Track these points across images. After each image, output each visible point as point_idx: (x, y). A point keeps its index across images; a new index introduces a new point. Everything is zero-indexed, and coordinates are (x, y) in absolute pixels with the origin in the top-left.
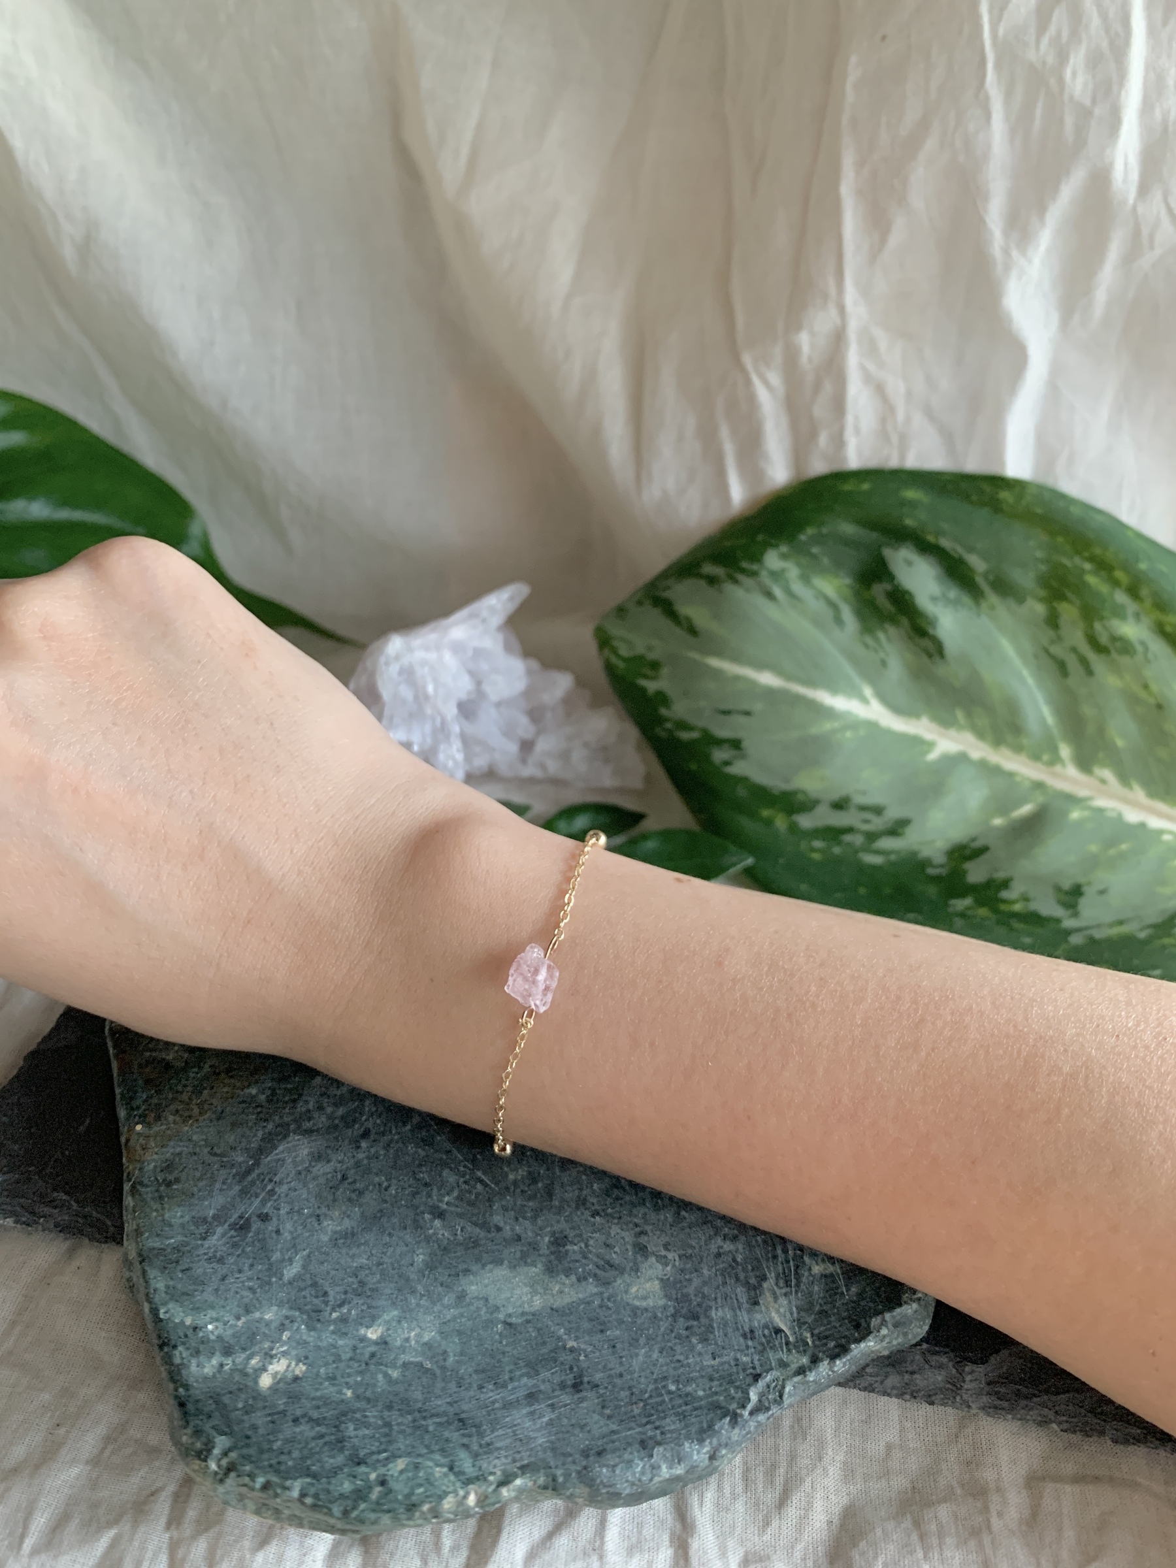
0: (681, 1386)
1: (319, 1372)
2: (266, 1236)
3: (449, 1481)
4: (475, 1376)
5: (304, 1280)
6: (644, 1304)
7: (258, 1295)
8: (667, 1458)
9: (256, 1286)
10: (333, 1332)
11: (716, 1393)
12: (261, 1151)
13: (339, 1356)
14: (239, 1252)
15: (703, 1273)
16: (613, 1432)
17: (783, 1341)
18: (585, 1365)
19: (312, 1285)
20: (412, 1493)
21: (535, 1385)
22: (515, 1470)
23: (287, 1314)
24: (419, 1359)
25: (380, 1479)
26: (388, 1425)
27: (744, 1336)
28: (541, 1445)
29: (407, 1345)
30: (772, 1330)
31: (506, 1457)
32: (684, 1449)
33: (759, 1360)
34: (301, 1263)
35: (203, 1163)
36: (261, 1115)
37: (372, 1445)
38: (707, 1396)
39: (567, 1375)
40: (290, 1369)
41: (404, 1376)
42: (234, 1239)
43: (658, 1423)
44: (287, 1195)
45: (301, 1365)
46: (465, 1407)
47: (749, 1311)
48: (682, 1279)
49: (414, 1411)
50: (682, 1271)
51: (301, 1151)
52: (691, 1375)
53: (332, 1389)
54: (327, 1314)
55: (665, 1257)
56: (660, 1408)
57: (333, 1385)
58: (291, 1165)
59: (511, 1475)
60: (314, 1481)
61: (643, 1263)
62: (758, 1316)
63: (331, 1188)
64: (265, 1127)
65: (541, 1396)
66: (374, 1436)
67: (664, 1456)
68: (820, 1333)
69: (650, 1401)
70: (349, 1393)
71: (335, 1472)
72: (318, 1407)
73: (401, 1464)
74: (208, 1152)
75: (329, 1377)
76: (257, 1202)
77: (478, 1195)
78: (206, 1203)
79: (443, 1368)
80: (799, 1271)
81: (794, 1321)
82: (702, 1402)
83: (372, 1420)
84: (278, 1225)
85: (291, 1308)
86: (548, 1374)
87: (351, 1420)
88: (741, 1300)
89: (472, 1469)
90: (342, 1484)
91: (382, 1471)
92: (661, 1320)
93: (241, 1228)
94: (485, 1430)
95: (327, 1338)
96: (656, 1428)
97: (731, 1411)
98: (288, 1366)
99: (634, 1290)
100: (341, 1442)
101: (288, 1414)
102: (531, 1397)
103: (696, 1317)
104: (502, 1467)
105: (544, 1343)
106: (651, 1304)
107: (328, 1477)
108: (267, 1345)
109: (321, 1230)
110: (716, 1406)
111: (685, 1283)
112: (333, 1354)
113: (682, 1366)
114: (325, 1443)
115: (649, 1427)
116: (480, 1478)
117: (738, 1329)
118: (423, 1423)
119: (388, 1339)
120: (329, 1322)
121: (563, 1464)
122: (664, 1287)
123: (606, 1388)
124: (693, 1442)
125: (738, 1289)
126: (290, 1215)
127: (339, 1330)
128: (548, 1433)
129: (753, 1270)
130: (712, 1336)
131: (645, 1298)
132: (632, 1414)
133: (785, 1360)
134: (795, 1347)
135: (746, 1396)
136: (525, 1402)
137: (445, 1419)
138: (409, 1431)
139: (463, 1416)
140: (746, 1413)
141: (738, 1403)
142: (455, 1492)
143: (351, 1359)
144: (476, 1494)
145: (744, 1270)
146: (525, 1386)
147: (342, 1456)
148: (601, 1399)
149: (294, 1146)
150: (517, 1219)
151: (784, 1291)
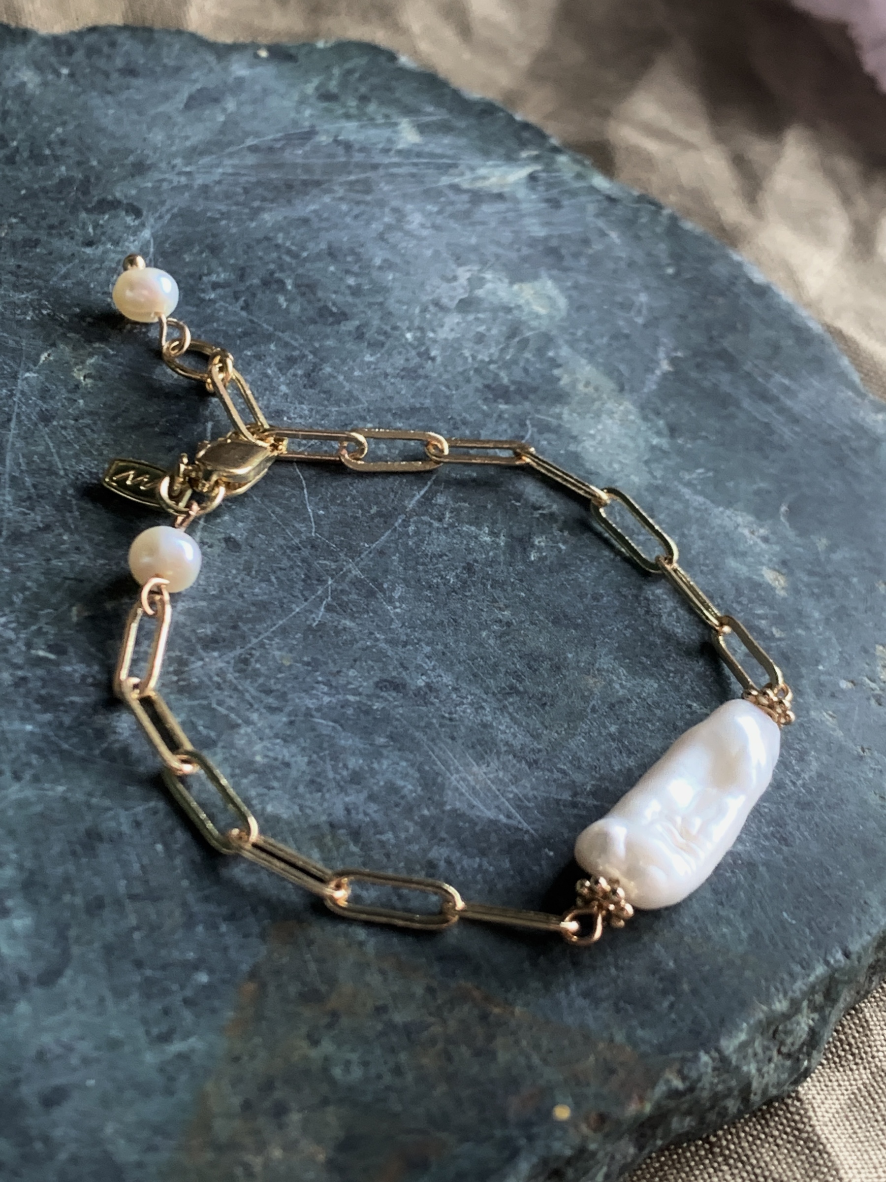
6: (560, 299)
17: (545, 174)
18: (688, 351)
24: (783, 520)
29: (770, 537)
30: (534, 184)
41: (818, 531)
47: (516, 202)
48: (499, 263)
50: (484, 263)
55: (469, 280)
61: (491, 302)
62: (520, 194)
77: (457, 499)
79: (780, 491)
80: (426, 155)
81: (508, 163)
92: (576, 282)
99: (541, 310)
103: (553, 251)
106: (556, 292)
111: (504, 260)
117: (550, 213)
122: (521, 280)
134: (549, 164)
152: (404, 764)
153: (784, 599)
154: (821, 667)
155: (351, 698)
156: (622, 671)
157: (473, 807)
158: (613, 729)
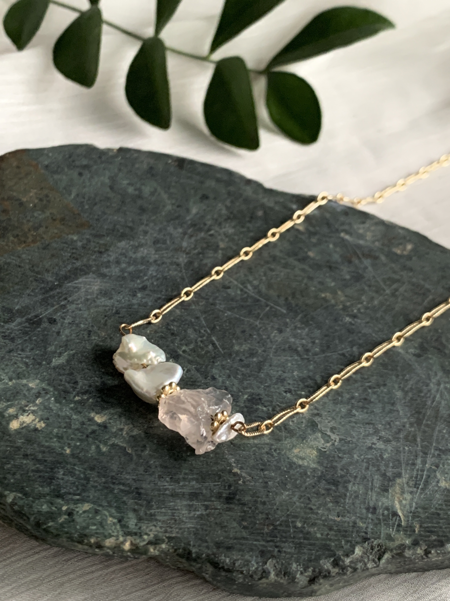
0: (305, 525)
1: (53, 430)
2: (49, 333)
3: (115, 529)
4: (159, 469)
5: (64, 370)
6: (300, 462)
7: (29, 369)
8: (277, 569)
9: (31, 363)
10: (72, 409)
11: (330, 540)
12: (66, 278)
13: (71, 425)
14: (27, 338)
15: (353, 457)
16: (244, 538)
17: (396, 523)
18: (240, 488)
19: (68, 374)
20: (87, 527)
21: (200, 489)
22: (164, 538)
23: (45, 387)
24: (125, 445)
25: (69, 511)
26: (87, 479)
27: (368, 509)
28: (188, 529)
29: (120, 433)
30: (390, 512)
31: (161, 527)
32: (291, 568)
33: (372, 529)
34: (66, 358)
35: (23, 274)
36: (74, 255)
37: (70, 488)
38: (323, 539)
39: (225, 490)
40: (34, 422)
41: (110, 452)
42: (26, 329)
43: (278, 544)
44: (73, 312)
45: (42, 422)
46: (144, 486)
47: (378, 494)
48: (336, 456)
49: (108, 476)
50: (339, 450)
51: (94, 287)
52: (316, 521)
53: (57, 444)
54: (72, 396)
55: (329, 436)
56: (284, 535)
57: (59, 442)
58: (83, 294)
59: (159, 540)
60: (24, 497)
61: (311, 435)
62: (384, 500)
63: (105, 316)
64: (75, 263)
65: (201, 497)
66: (74, 483)
67: (275, 566)
68: (428, 527)
69: (279, 528)
70: (68, 451)
71: (40, 496)
72: (44, 452)
73: (87, 506)
74: (29, 269)
75: (58, 436)
76: (50, 310)
77: (208, 352)
78: (16, 300)
79: (139, 456)
80: (429, 480)
81: (411, 512)
82: (317, 542)
83: (77, 473)
84: (60, 329)
85: (49, 384)
86: (212, 484)
87: (62, 468)
88: (375, 484)
89: (134, 527)
90: (42, 506)
91: (72, 506)
92: (309, 477)
93: (33, 323)
94: (153, 506)
95: (67, 411)
96: (277, 547)
97: (337, 556)
98: (34, 420)
99: (296, 451)
100: (51, 479)
101: (22, 450)
102: (194, 496)
103: (335, 483)
104: (156, 533)
105: (216, 463)
106: (306, 464)
107: (33, 498)
108: (23, 402)
109: (88, 340)
110: (326, 547)
111: (337, 459)
112: (66, 423)
113: (313, 513)
114: (40, 477)
115: (271, 544)
116: (138, 534)
117: (365, 503)
118: (112, 486)
119: (108, 425)
120: (72, 401)
121: (199, 546)
122: (320, 457)
123: (250, 508)
124: (300, 565)
125: (376, 477)
126: (70, 325)
127: (76, 409)
128: (196, 522)
129: (393, 467)
130: (342, 500)
131: (303, 459)
132: (262, 531)
133: (392, 536)
134: (405, 531)
135: (352, 549)
136: (187, 497)
137: (127, 489)
138: (99, 487)
139: (142, 491)
140: (347, 561)
141: (344, 551)
142: (117, 537)
143: (77, 429)
144: (132, 544)
145: (387, 466)
146: (193, 486)
147: (49, 488)
148: (243, 514)
149: (90, 282)
150: (229, 376)
151: (411, 489)
152: (113, 274)
153: (89, 413)
154: (53, 399)
155: (146, 278)
156: (101, 344)
157: (86, 278)
158: (82, 326)
